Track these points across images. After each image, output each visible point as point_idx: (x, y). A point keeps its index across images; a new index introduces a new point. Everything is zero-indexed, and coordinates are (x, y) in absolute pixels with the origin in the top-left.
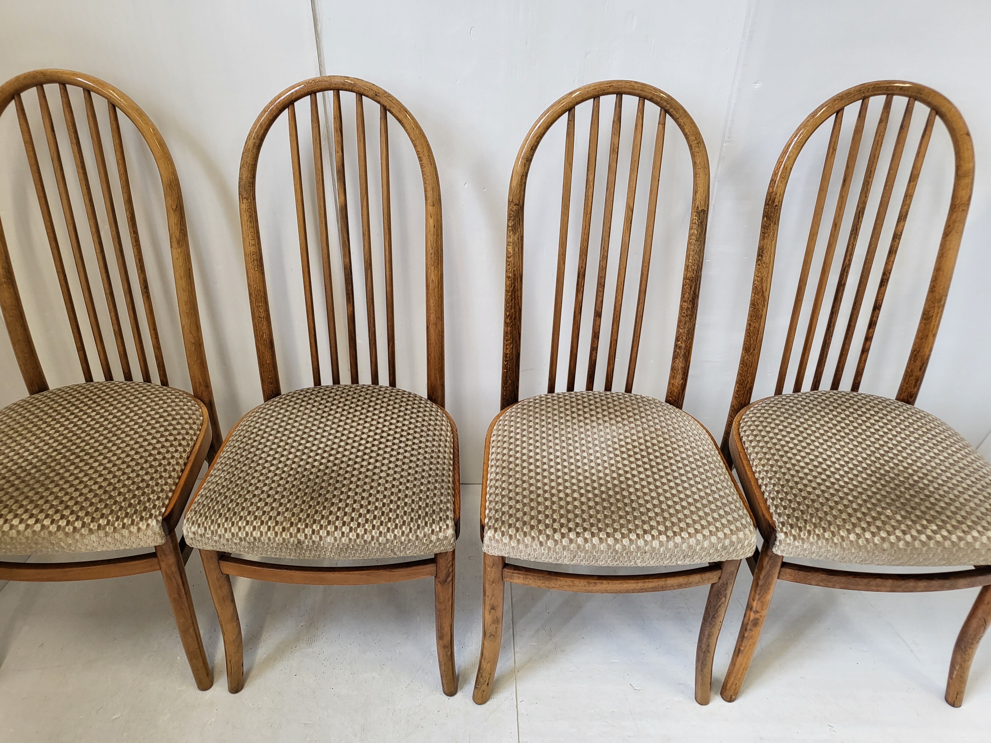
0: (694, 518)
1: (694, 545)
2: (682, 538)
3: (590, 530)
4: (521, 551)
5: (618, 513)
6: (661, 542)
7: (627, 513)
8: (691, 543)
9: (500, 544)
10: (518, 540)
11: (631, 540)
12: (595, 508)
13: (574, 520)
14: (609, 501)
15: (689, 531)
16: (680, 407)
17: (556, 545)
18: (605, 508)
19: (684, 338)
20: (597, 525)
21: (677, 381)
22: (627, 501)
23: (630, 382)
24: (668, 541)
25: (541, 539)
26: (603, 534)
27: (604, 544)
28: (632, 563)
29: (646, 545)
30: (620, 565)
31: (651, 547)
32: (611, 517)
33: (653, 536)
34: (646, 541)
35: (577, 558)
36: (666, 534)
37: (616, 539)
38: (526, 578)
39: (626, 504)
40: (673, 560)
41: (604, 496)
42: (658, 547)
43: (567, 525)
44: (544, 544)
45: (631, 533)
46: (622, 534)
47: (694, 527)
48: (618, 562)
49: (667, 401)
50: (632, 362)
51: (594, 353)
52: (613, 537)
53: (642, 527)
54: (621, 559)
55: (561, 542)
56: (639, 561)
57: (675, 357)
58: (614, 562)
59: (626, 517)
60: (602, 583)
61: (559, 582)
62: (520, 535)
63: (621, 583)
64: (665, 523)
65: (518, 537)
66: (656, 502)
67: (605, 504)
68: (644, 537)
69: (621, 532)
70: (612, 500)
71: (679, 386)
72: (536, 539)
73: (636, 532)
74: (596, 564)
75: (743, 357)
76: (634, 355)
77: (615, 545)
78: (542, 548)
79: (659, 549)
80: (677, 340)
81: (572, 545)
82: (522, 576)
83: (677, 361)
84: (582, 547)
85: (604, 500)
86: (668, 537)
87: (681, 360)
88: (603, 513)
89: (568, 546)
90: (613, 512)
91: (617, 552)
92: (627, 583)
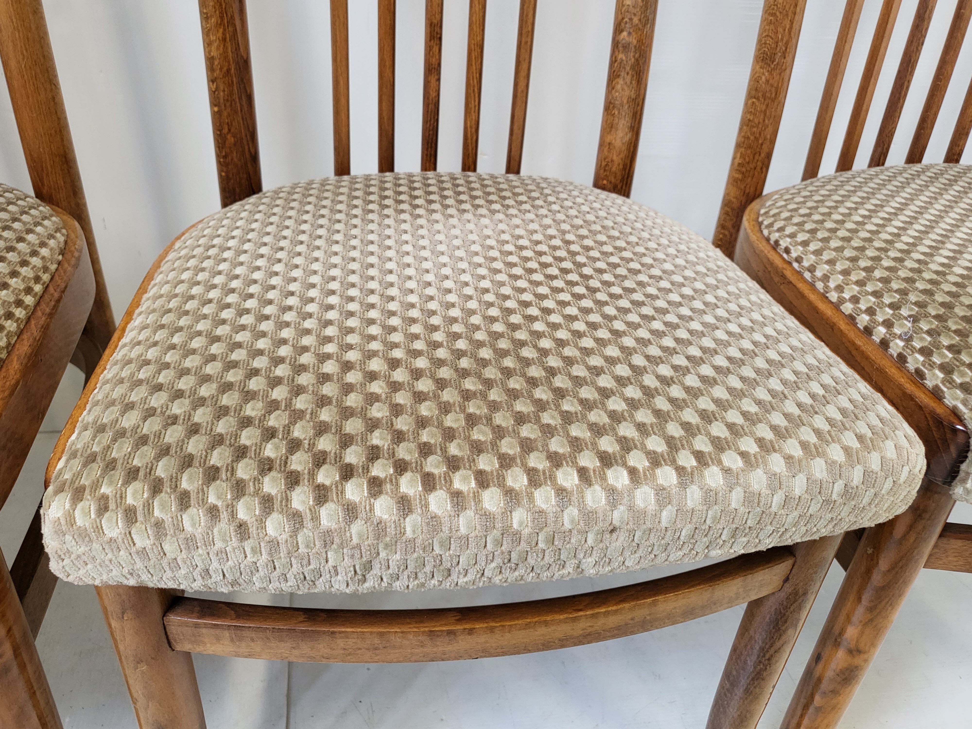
0: (745, 408)
1: (765, 491)
2: (727, 471)
3: (419, 468)
4: (174, 564)
5: (510, 407)
6: (660, 490)
7: (541, 405)
8: (756, 487)
9: (96, 546)
10: (159, 525)
11: (561, 491)
12: (436, 397)
13: (364, 439)
14: (479, 376)
15: (743, 448)
16: (627, 194)
17: (295, 533)
18: (467, 396)
19: (636, 20)
20: (444, 450)
21: (620, 134)
22: (534, 372)
23: (514, 153)
24: (683, 486)
25: (242, 514)
26: (465, 479)
27: (470, 513)
28: (569, 568)
29: (613, 504)
30: (530, 577)
31: (631, 508)
32: (489, 419)
33: (633, 472)
34: (611, 491)
35: (376, 571)
36: (673, 462)
37: (509, 493)
38: (241, 639)
39: (533, 382)
40: (699, 548)
41: (464, 363)
42: (652, 506)
43: (339, 458)
44: (253, 530)
45: (558, 465)
46: (532, 473)
47: (752, 434)
48: (521, 571)
49: (597, 185)
50: (519, 102)
51: (433, 80)
52: (501, 484)
53: (594, 445)
54: (531, 561)
55: (315, 518)
56: (591, 560)
57: (613, 76)
58: (507, 573)
59: (538, 420)
60: (471, 632)
61: (341, 642)
62: (163, 507)
63: (528, 626)
64: (663, 429)
65: (157, 513)
66: (622, 370)
67: (470, 384)
68: (604, 478)
69: (524, 465)
70: (490, 373)
71: (624, 148)
72: (224, 515)
73: (574, 463)
74: (447, 584)
75: (755, 80)
76: (522, 84)
77: (508, 512)
78: (248, 545)
79: (657, 515)
80: (618, 29)
81: (357, 527)
82: (227, 634)
83: (620, 83)
84: (391, 530)
85: (464, 374)
86: (680, 470)
87: (628, 79)
88: (463, 409)
89: (341, 532)
90: (494, 406)
91: (517, 537)
92: (546, 623)
